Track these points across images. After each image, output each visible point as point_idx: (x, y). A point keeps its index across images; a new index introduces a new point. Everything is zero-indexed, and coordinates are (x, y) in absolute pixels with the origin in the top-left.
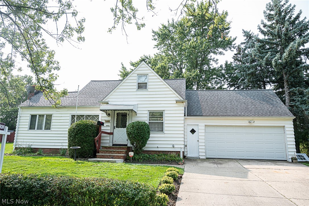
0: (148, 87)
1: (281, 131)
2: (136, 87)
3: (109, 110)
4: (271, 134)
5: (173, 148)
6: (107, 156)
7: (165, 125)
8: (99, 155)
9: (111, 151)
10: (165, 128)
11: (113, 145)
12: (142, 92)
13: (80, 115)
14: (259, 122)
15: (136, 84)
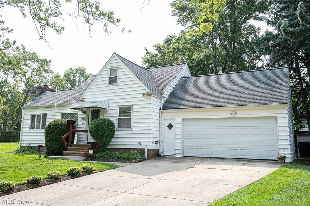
0: (118, 81)
2: (108, 82)
3: (85, 108)
5: (140, 146)
6: (71, 153)
7: (133, 121)
8: (65, 153)
9: (77, 149)
10: (133, 125)
11: (88, 143)
12: (114, 87)
13: (69, 113)
14: (243, 113)
15: (108, 79)
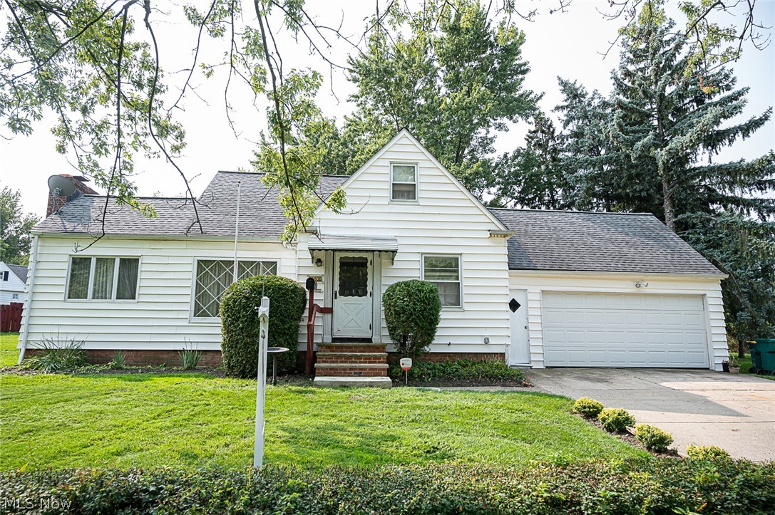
0: (419, 194)
1: (696, 304)
2: (389, 193)
4: (679, 312)
5: (486, 346)
6: (345, 369)
7: (464, 291)
8: (323, 369)
9: (350, 357)
10: (464, 299)
11: (334, 340)
12: (403, 207)
13: (221, 261)
14: (657, 285)
15: (389, 187)
